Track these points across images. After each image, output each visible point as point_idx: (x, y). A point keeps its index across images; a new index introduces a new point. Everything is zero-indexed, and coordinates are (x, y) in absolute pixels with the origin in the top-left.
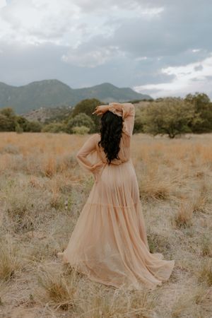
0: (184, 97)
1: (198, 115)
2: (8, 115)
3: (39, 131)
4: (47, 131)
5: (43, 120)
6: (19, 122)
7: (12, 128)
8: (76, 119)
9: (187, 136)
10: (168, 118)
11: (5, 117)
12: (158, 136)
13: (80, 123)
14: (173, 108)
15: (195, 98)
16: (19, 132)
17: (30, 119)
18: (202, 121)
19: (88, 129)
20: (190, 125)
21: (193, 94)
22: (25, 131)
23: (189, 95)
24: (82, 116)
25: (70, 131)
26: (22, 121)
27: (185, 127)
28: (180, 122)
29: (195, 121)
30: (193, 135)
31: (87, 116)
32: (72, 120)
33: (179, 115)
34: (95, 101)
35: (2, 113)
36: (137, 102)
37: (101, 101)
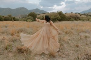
0: (56, 12)
1: (60, 17)
2: (10, 16)
4: (21, 21)
5: (20, 18)
6: (13, 18)
7: (11, 20)
8: (28, 17)
9: (57, 22)
11: (9, 17)
13: (29, 19)
14: (53, 15)
15: (59, 12)
16: (13, 21)
17: (16, 18)
18: (61, 18)
19: (31, 20)
20: (58, 19)
21: (59, 11)
22: (15, 21)
23: (58, 12)
24: (30, 17)
25: (26, 21)
27: (57, 20)
28: (55, 18)
29: (59, 18)
30: (58, 22)
33: (55, 17)
34: (33, 13)
35: (8, 16)
36: (45, 13)
37: (36, 13)
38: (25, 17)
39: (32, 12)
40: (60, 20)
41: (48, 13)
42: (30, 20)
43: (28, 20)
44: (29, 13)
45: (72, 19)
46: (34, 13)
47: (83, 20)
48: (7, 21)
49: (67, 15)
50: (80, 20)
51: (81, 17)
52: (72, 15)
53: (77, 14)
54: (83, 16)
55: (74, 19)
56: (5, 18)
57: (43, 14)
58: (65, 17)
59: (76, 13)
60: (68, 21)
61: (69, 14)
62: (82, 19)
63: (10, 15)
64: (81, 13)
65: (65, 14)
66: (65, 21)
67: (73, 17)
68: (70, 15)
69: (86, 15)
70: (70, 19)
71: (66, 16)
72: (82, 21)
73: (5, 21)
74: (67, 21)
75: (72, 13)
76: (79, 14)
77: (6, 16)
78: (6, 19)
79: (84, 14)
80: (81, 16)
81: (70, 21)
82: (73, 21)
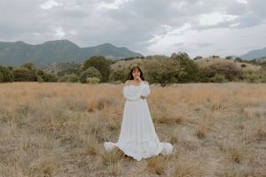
1: (183, 69)
2: (30, 68)
3: (56, 81)
6: (39, 74)
13: (91, 75)
14: (164, 64)
16: (40, 82)
17: (48, 72)
19: (99, 80)
20: (176, 76)
22: (45, 81)
24: (91, 69)
27: (173, 78)
28: (169, 75)
29: (181, 73)
31: (95, 70)
32: (84, 72)
34: (101, 57)
35: (25, 66)
36: (132, 59)
41: (143, 58)
44: (88, 58)
45: (218, 76)
46: (103, 58)
47: (252, 81)
48: (20, 81)
49: (202, 65)
50: (242, 78)
51: (244, 69)
52: (218, 64)
53: (231, 61)
54: (251, 67)
55: (223, 77)
56: (16, 71)
57: (126, 60)
58: (197, 71)
59: (228, 58)
60: (206, 81)
61: (208, 61)
62: (248, 75)
64: (243, 59)
65: (196, 61)
66: (197, 82)
67: (220, 71)
68: (210, 63)
69: (260, 64)
70: (212, 75)
71: (200, 66)
72: (248, 82)
73: (16, 81)
74: (203, 82)
75: (218, 57)
76: (238, 60)
77: (17, 66)
79: (253, 62)
80: (243, 66)
81: (213, 82)
82: (220, 81)
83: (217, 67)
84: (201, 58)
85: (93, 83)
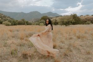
0: (70, 15)
1: (74, 19)
2: (23, 21)
3: (31, 25)
4: (33, 25)
5: (33, 22)
6: (26, 22)
7: (24, 24)
8: (41, 21)
9: (71, 25)
10: (65, 21)
11: (22, 21)
12: (63, 26)
14: (66, 18)
16: (26, 25)
17: (29, 22)
18: (75, 21)
19: (44, 24)
20: (71, 22)
21: (73, 14)
23: (71, 14)
26: (27, 22)
27: (70, 23)
28: (69, 22)
29: (73, 21)
30: (72, 25)
31: (44, 21)
33: (68, 20)
36: (58, 17)
37: (48, 17)
38: (38, 21)
39: (45, 16)
40: (74, 24)
41: (62, 16)
42: (42, 24)
43: (40, 24)
44: (42, 17)
45: (88, 22)
46: (47, 17)
55: (90, 22)
56: (19, 22)
57: (56, 17)
58: (80, 20)
60: (84, 24)
61: (85, 17)
63: (24, 19)
65: (80, 17)
67: (89, 20)
70: (86, 22)
71: (81, 18)
73: (19, 25)
74: (82, 24)
77: (19, 20)
78: (20, 24)
81: (86, 24)
82: (88, 24)
83: (88, 18)
84: (82, 16)
85: (42, 25)
